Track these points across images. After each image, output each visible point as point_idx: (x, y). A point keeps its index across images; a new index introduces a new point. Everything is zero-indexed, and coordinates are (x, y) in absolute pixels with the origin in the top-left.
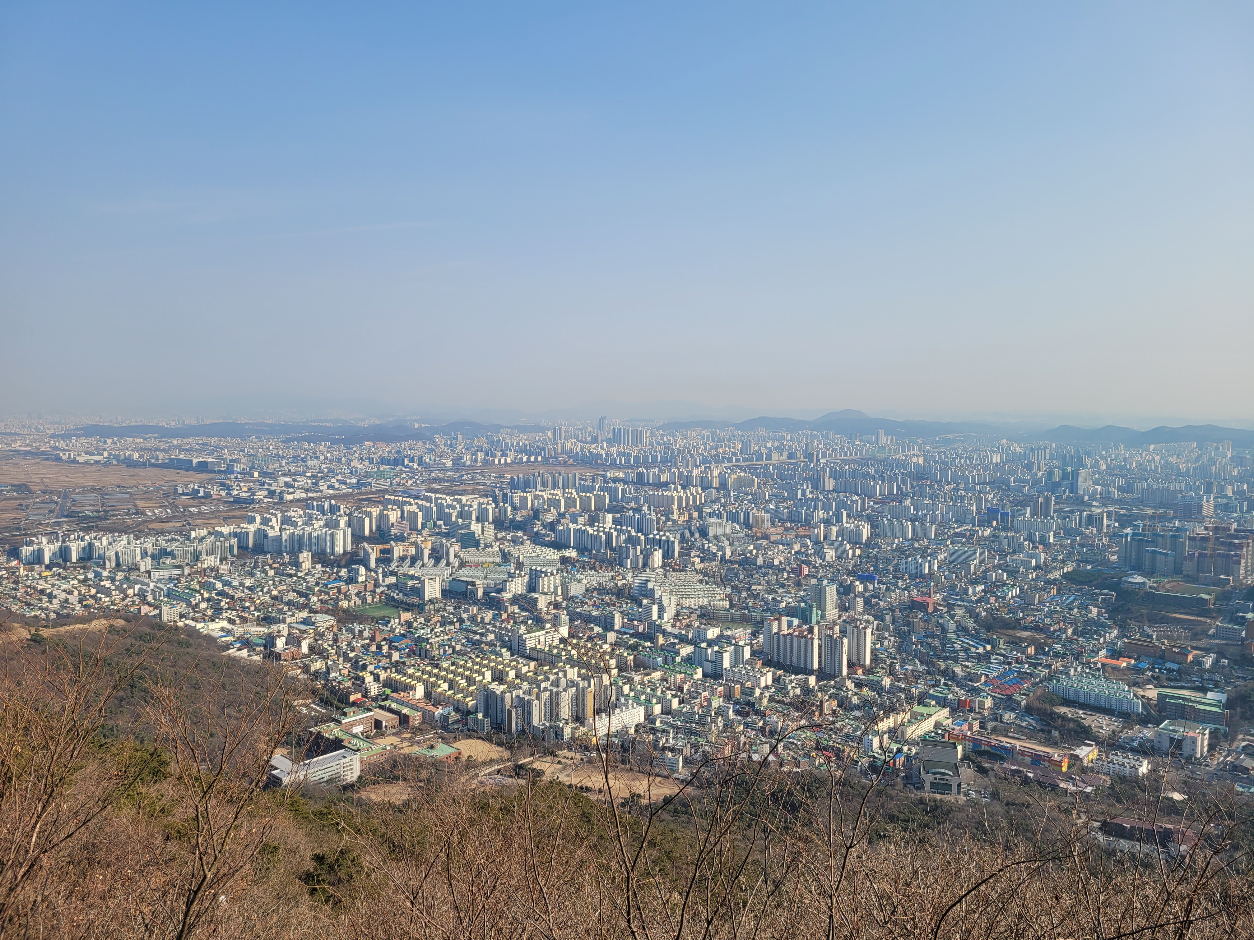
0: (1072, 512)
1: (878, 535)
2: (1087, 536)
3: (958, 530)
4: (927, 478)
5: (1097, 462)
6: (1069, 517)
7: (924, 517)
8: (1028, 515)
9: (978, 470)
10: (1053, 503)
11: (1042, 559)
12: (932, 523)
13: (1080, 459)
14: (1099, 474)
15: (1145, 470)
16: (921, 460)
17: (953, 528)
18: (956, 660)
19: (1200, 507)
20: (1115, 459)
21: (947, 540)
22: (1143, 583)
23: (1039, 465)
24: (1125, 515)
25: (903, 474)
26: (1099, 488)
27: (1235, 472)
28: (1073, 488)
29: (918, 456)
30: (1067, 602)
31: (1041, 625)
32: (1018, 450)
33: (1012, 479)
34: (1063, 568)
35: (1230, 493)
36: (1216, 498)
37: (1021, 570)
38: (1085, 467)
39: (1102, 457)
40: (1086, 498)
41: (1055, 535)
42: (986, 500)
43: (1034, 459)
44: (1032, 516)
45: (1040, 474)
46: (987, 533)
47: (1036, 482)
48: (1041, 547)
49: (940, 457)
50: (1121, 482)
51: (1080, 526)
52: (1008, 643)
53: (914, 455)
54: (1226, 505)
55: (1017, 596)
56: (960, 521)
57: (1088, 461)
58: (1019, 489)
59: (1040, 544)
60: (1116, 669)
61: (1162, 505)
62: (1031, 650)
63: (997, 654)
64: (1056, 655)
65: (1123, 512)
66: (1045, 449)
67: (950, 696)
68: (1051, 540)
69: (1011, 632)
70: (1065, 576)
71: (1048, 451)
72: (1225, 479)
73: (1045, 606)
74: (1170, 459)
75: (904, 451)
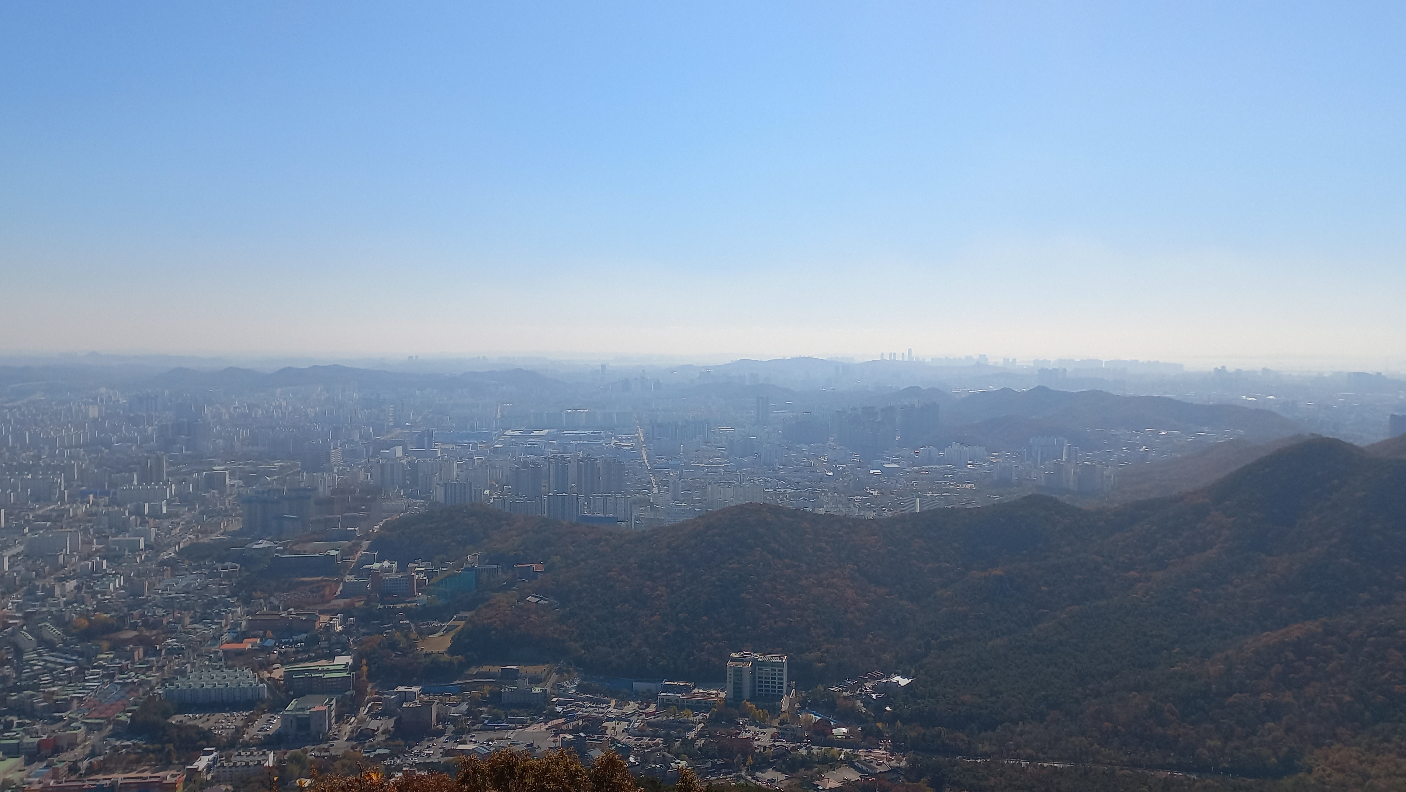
0: (190, 473)
2: (207, 501)
3: (40, 512)
6: (185, 481)
8: (135, 482)
9: (68, 430)
10: (166, 465)
11: (153, 535)
15: (272, 418)
17: (33, 510)
18: (36, 687)
19: (328, 455)
20: (239, 407)
21: (23, 528)
22: (270, 548)
23: (149, 419)
24: (250, 472)
31: (151, 619)
32: (122, 401)
33: (114, 438)
34: (179, 543)
36: (343, 444)
37: (126, 553)
39: (223, 405)
40: (206, 455)
41: (168, 505)
42: (79, 468)
43: (142, 412)
44: (140, 483)
45: (150, 430)
46: (81, 511)
47: (146, 440)
48: (151, 521)
50: (245, 433)
51: (199, 490)
52: (110, 650)
55: (122, 588)
56: (43, 500)
58: (124, 451)
59: (151, 517)
60: (240, 653)
61: (290, 457)
62: (139, 653)
63: (94, 668)
64: (171, 651)
65: (248, 468)
67: (26, 740)
68: (165, 511)
69: (113, 636)
70: (180, 553)
72: (351, 424)
74: (298, 404)
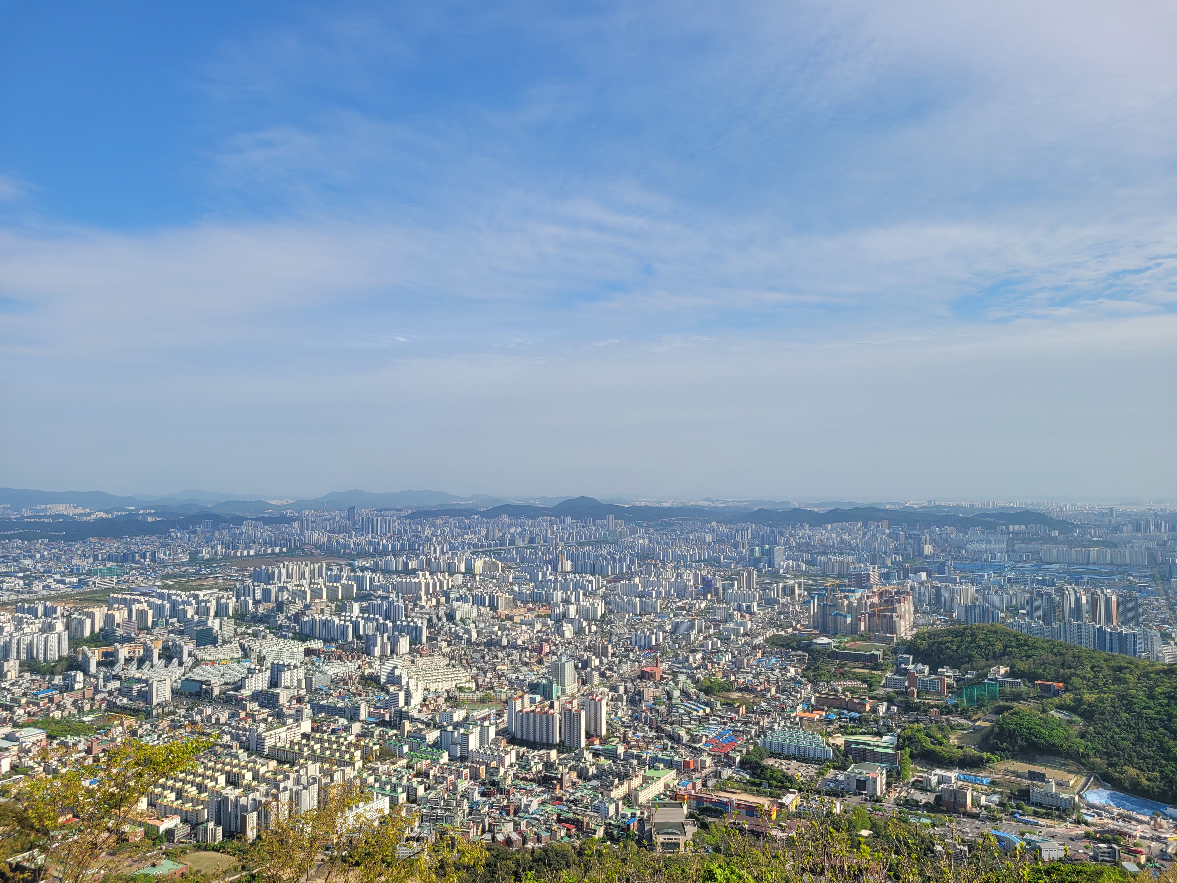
0: (771, 584)
1: (611, 612)
2: (783, 604)
3: (679, 604)
4: (652, 558)
5: (788, 540)
6: (768, 588)
7: (650, 594)
8: (736, 588)
9: (694, 550)
10: (755, 576)
11: (749, 626)
12: (658, 598)
13: (775, 538)
14: (790, 550)
15: (825, 546)
16: (647, 541)
17: (675, 602)
18: (680, 724)
19: (868, 575)
20: (802, 538)
21: (669, 614)
22: (829, 644)
23: (743, 543)
24: (812, 585)
25: (631, 554)
26: (791, 562)
27: (893, 546)
28: (771, 564)
29: (643, 538)
30: (770, 663)
31: (750, 686)
32: (726, 531)
33: (722, 557)
34: (765, 633)
35: (890, 564)
36: (879, 568)
37: (732, 637)
38: (778, 544)
39: (791, 535)
40: (781, 571)
41: (758, 605)
42: (702, 575)
43: (739, 539)
44: (739, 588)
45: (744, 551)
46: (703, 606)
47: (742, 559)
48: (747, 616)
49: (662, 539)
50: (807, 556)
51: (778, 596)
52: (724, 704)
53: (640, 537)
54: (888, 573)
55: (729, 661)
56: (681, 596)
57: (782, 540)
58: (728, 565)
59: (747, 613)
60: (811, 720)
61: (840, 575)
62: (743, 710)
63: (715, 716)
64: (763, 712)
65: (810, 582)
66: (747, 530)
67: (676, 758)
68: (755, 610)
69: (726, 694)
70: (767, 641)
71: (749, 531)
72: (885, 552)
73: (752, 668)
74: (844, 536)
75: (631, 534)
